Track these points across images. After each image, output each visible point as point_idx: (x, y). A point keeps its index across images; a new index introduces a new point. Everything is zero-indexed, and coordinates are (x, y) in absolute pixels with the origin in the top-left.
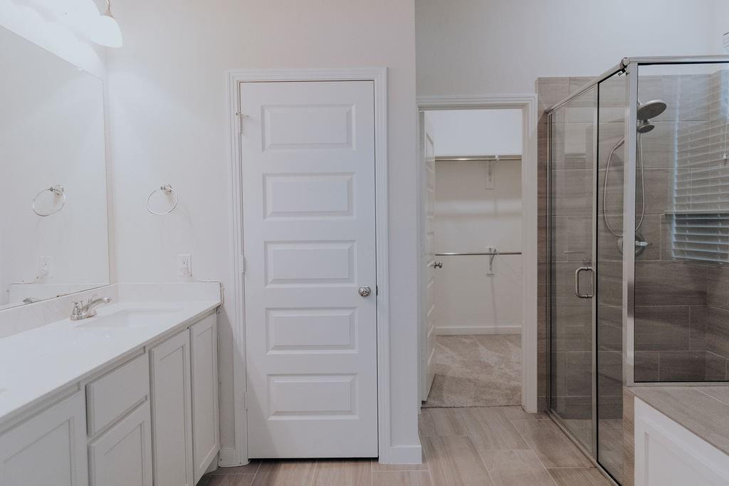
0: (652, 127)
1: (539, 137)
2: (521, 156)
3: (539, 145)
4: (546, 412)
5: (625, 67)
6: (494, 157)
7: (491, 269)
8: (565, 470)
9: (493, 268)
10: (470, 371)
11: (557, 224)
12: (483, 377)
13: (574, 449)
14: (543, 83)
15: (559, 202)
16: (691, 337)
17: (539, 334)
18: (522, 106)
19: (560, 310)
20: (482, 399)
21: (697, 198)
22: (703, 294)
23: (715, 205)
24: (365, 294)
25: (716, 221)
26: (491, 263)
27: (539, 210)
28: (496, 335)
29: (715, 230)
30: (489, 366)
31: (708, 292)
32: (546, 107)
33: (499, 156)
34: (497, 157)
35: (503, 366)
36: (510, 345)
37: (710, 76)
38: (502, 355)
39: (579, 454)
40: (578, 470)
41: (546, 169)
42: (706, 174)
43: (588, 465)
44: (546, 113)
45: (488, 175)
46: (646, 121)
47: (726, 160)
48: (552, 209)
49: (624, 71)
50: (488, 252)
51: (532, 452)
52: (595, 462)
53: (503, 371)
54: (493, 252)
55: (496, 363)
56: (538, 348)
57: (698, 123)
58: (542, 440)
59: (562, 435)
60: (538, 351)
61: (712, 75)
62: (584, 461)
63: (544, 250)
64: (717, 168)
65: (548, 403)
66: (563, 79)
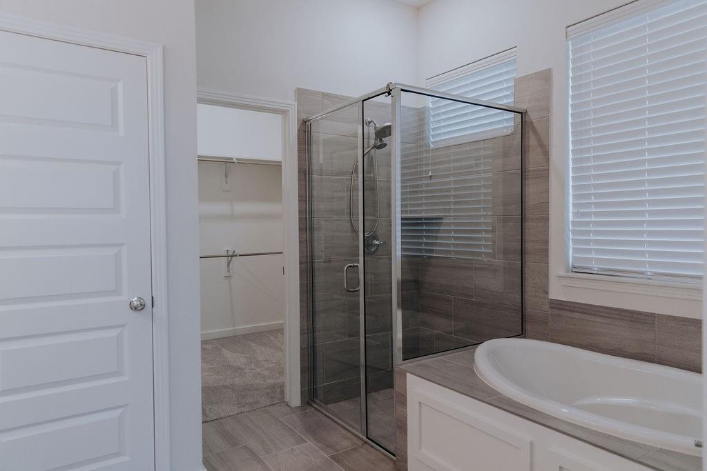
0: (386, 145)
1: (299, 143)
2: (281, 162)
3: (299, 151)
4: (308, 403)
5: (391, 90)
6: (232, 159)
7: (228, 271)
8: (344, 453)
9: (231, 270)
10: (221, 377)
11: (315, 226)
12: (238, 381)
13: (344, 431)
14: (301, 94)
15: (316, 205)
16: (411, 317)
17: (301, 330)
18: (283, 112)
19: (319, 306)
20: (247, 404)
21: (411, 205)
22: (416, 282)
23: (421, 211)
24: (138, 308)
25: (421, 224)
26: (228, 265)
27: (300, 212)
28: (235, 336)
29: (421, 231)
30: (240, 368)
31: (420, 280)
32: (304, 117)
33: (237, 159)
34: (235, 160)
35: (253, 367)
36: (253, 344)
37: (418, 109)
38: (247, 355)
39: (349, 435)
40: (354, 450)
41: (305, 174)
42: (417, 186)
43: (360, 443)
44: (305, 122)
45: (224, 178)
46: (381, 140)
47: (431, 176)
48: (311, 211)
49: (389, 94)
50: (226, 254)
51: (310, 443)
52: (364, 438)
53: (255, 371)
54: (230, 254)
55: (245, 365)
56: (301, 343)
57: (409, 145)
58: (313, 430)
59: (329, 421)
60: (301, 346)
61: (420, 109)
62: (356, 440)
63: (305, 250)
64: (421, 182)
65: (311, 394)
66: (318, 93)
